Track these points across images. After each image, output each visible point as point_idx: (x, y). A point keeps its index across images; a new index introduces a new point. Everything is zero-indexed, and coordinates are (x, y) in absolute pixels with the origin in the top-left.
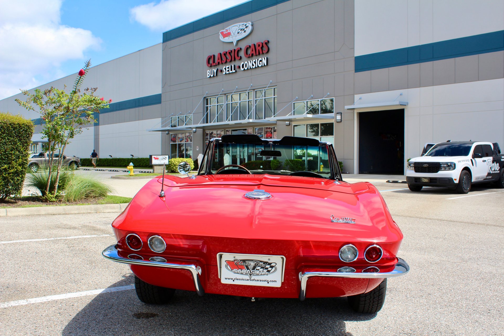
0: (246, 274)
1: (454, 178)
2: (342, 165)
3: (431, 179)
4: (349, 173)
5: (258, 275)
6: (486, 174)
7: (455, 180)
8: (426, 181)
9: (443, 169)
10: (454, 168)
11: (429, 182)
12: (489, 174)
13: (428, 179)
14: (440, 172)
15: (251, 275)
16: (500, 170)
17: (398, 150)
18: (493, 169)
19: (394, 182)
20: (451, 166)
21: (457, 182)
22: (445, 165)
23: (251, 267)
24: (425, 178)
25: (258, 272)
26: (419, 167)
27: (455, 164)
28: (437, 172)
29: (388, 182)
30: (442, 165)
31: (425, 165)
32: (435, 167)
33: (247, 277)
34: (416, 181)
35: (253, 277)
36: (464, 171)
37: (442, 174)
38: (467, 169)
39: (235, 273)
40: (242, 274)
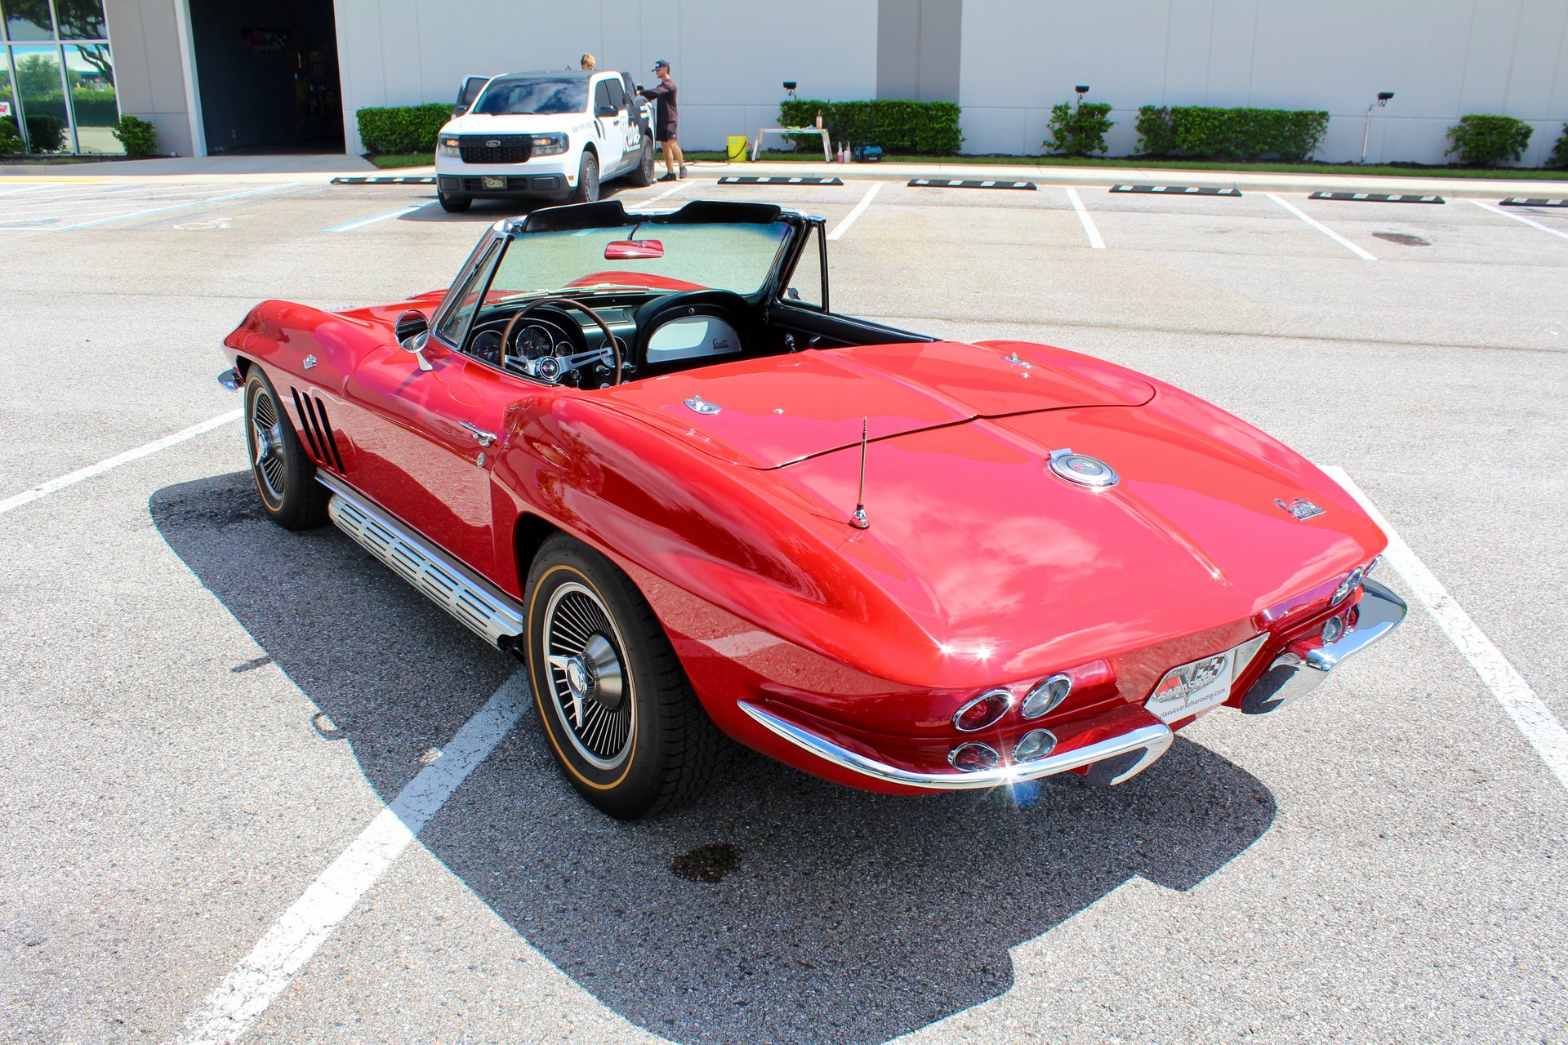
0: (1181, 695)
1: (567, 175)
2: (152, 130)
3: (512, 180)
4: (177, 156)
5: (1199, 688)
6: (620, 156)
7: (571, 178)
8: (498, 184)
9: (538, 151)
10: (566, 147)
11: (506, 187)
12: (625, 154)
13: (503, 180)
14: (532, 161)
15: (1187, 693)
16: (641, 141)
17: (296, 76)
18: (630, 142)
19: (354, 182)
20: (558, 143)
21: (573, 183)
22: (544, 142)
23: (1188, 677)
24: (494, 177)
25: (1198, 682)
26: (474, 148)
27: (566, 138)
28: (525, 159)
29: (337, 181)
30: (537, 142)
31: (492, 144)
32: (518, 147)
33: (1181, 702)
34: (468, 188)
35: (1193, 697)
36: (586, 152)
37: (537, 165)
38: (590, 148)
39: (1163, 701)
40: (1174, 698)
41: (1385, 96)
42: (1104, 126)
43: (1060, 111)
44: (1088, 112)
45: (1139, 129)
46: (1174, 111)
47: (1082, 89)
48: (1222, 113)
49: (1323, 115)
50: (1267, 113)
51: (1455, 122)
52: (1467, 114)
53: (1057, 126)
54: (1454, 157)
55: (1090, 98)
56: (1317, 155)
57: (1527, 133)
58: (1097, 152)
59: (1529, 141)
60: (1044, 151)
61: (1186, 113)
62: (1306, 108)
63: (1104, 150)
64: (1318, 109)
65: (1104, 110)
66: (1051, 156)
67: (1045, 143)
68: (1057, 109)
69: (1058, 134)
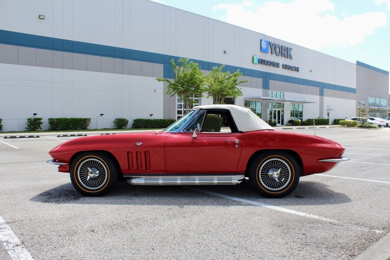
41: (102, 115)
42: (41, 123)
43: (29, 120)
44: (36, 120)
45: (49, 123)
46: (57, 119)
47: (35, 114)
48: (69, 119)
49: (89, 119)
50: (78, 119)
51: (114, 120)
52: (116, 118)
53: (28, 123)
54: (115, 127)
55: (37, 117)
56: (88, 128)
57: (128, 121)
58: (39, 129)
59: (128, 123)
60: (25, 130)
61: (60, 119)
62: (86, 118)
63: (41, 129)
64: (88, 118)
65: (40, 119)
66: (27, 131)
67: (26, 128)
68: (28, 119)
69: (28, 126)
